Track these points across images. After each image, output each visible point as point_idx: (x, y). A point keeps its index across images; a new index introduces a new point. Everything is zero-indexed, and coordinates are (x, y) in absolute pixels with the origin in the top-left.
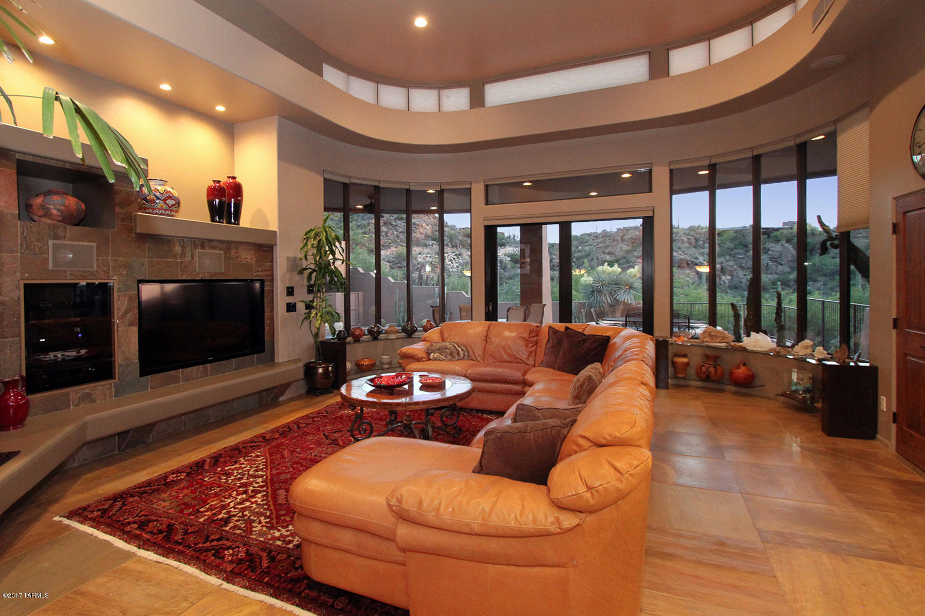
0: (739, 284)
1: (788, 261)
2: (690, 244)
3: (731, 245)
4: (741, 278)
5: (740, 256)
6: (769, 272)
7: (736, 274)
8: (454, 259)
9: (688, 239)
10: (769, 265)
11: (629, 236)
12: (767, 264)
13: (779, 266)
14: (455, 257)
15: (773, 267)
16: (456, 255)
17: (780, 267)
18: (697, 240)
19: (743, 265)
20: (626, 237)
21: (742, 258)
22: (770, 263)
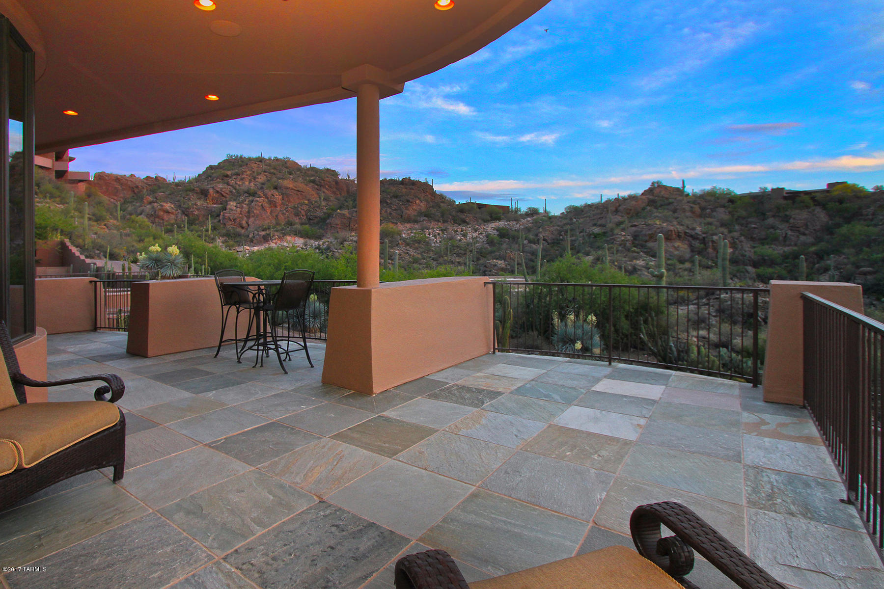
0: (740, 258)
1: (815, 230)
2: (693, 212)
3: (744, 213)
4: (745, 251)
5: (753, 226)
6: (787, 243)
7: (740, 247)
8: (439, 234)
9: (691, 207)
10: (788, 236)
11: (624, 207)
12: (786, 234)
13: (801, 236)
14: (441, 233)
15: (792, 237)
16: (442, 230)
17: (802, 238)
18: (703, 209)
19: (755, 236)
20: (621, 208)
21: (755, 228)
22: (789, 233)
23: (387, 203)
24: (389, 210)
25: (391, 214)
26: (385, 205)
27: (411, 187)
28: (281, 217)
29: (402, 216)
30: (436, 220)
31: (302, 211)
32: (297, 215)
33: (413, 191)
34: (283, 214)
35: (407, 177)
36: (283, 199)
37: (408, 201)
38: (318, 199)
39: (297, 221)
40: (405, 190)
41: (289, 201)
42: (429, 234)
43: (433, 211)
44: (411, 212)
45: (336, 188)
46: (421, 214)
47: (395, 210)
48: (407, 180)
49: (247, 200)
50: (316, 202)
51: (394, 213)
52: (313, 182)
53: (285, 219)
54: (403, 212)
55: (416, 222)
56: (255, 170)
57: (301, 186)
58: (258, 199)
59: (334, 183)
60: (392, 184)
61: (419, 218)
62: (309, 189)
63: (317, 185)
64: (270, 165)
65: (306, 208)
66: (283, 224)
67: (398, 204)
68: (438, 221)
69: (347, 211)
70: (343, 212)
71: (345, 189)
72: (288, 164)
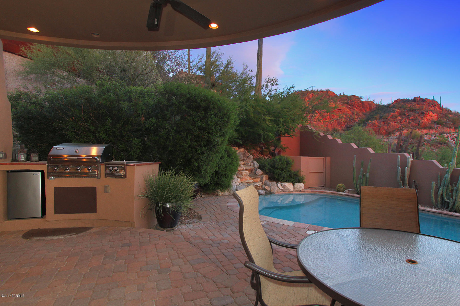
23: (405, 115)
24: (407, 120)
25: (409, 123)
26: (404, 116)
27: (422, 103)
28: (330, 126)
29: (419, 124)
30: (448, 127)
31: (342, 122)
32: (339, 124)
33: (424, 106)
34: (331, 124)
35: (418, 97)
36: (330, 115)
37: (423, 113)
38: (351, 114)
39: (339, 129)
40: (418, 105)
41: (333, 116)
42: (448, 138)
43: (444, 120)
44: (426, 120)
45: (362, 107)
46: (433, 122)
47: (413, 120)
48: (418, 99)
49: (309, 116)
50: (350, 116)
51: (412, 122)
52: (347, 103)
53: (332, 127)
54: (419, 121)
55: (431, 128)
56: (311, 97)
57: (340, 106)
58: (316, 115)
59: (361, 104)
60: (405, 102)
61: (433, 126)
62: (344, 107)
63: (350, 105)
64: (318, 94)
65: (344, 120)
66: (331, 130)
67: (415, 115)
68: (450, 128)
69: (376, 121)
70: (373, 122)
71: (369, 107)
72: (329, 94)
